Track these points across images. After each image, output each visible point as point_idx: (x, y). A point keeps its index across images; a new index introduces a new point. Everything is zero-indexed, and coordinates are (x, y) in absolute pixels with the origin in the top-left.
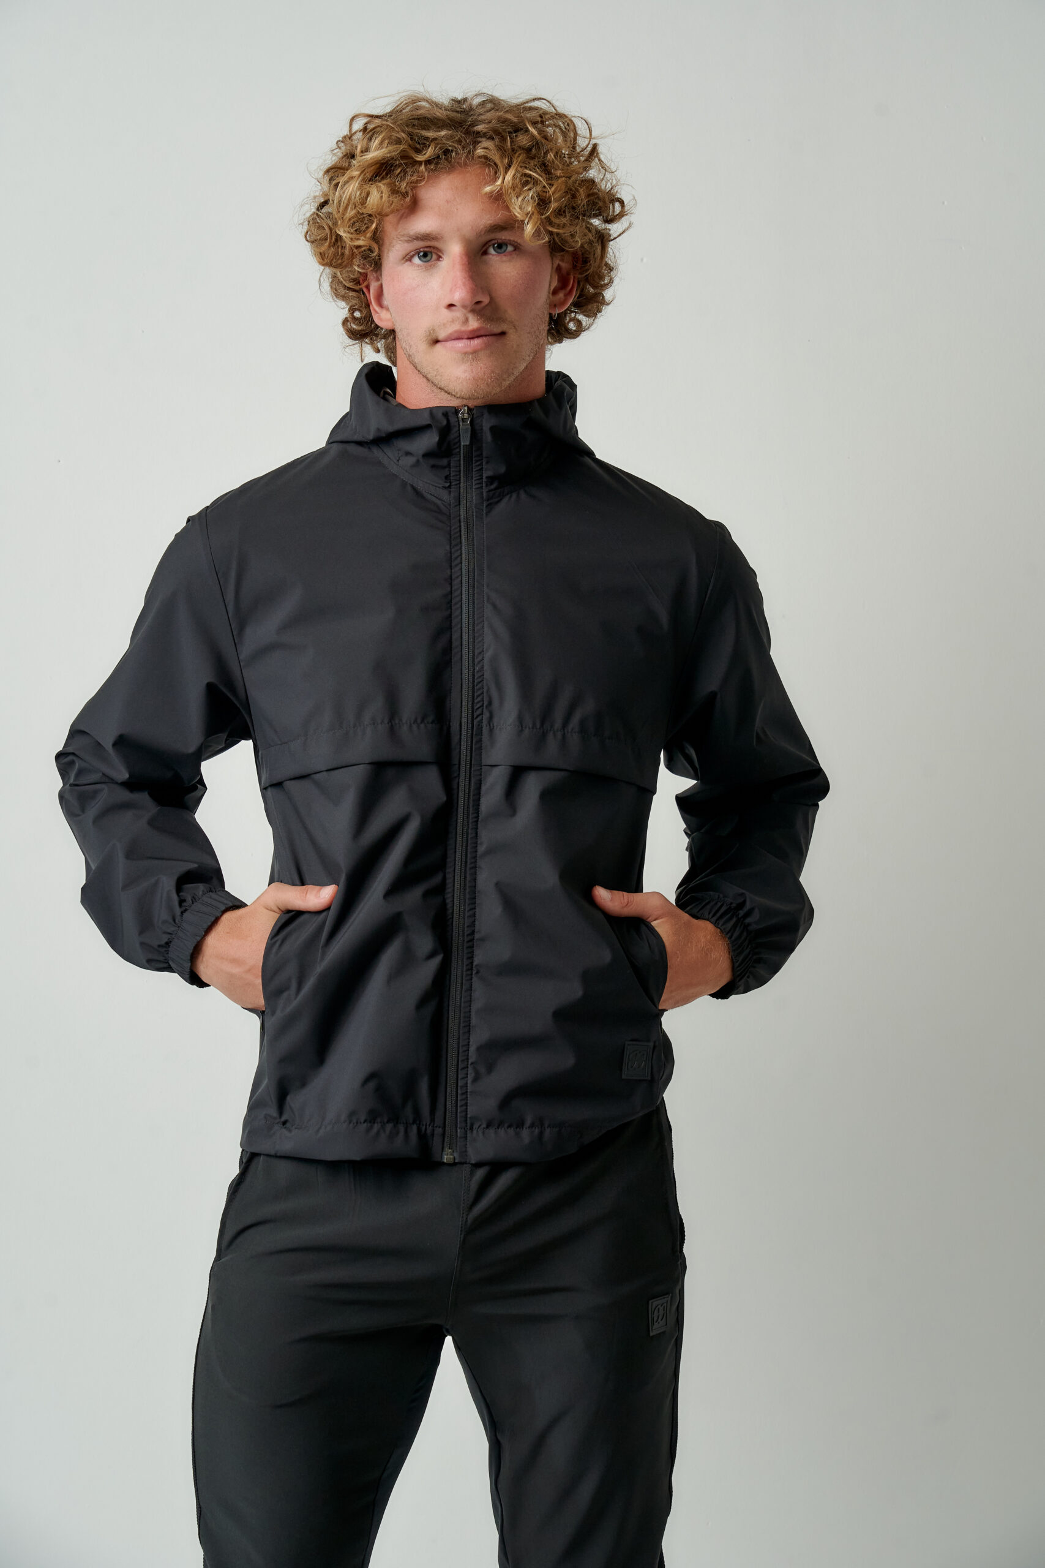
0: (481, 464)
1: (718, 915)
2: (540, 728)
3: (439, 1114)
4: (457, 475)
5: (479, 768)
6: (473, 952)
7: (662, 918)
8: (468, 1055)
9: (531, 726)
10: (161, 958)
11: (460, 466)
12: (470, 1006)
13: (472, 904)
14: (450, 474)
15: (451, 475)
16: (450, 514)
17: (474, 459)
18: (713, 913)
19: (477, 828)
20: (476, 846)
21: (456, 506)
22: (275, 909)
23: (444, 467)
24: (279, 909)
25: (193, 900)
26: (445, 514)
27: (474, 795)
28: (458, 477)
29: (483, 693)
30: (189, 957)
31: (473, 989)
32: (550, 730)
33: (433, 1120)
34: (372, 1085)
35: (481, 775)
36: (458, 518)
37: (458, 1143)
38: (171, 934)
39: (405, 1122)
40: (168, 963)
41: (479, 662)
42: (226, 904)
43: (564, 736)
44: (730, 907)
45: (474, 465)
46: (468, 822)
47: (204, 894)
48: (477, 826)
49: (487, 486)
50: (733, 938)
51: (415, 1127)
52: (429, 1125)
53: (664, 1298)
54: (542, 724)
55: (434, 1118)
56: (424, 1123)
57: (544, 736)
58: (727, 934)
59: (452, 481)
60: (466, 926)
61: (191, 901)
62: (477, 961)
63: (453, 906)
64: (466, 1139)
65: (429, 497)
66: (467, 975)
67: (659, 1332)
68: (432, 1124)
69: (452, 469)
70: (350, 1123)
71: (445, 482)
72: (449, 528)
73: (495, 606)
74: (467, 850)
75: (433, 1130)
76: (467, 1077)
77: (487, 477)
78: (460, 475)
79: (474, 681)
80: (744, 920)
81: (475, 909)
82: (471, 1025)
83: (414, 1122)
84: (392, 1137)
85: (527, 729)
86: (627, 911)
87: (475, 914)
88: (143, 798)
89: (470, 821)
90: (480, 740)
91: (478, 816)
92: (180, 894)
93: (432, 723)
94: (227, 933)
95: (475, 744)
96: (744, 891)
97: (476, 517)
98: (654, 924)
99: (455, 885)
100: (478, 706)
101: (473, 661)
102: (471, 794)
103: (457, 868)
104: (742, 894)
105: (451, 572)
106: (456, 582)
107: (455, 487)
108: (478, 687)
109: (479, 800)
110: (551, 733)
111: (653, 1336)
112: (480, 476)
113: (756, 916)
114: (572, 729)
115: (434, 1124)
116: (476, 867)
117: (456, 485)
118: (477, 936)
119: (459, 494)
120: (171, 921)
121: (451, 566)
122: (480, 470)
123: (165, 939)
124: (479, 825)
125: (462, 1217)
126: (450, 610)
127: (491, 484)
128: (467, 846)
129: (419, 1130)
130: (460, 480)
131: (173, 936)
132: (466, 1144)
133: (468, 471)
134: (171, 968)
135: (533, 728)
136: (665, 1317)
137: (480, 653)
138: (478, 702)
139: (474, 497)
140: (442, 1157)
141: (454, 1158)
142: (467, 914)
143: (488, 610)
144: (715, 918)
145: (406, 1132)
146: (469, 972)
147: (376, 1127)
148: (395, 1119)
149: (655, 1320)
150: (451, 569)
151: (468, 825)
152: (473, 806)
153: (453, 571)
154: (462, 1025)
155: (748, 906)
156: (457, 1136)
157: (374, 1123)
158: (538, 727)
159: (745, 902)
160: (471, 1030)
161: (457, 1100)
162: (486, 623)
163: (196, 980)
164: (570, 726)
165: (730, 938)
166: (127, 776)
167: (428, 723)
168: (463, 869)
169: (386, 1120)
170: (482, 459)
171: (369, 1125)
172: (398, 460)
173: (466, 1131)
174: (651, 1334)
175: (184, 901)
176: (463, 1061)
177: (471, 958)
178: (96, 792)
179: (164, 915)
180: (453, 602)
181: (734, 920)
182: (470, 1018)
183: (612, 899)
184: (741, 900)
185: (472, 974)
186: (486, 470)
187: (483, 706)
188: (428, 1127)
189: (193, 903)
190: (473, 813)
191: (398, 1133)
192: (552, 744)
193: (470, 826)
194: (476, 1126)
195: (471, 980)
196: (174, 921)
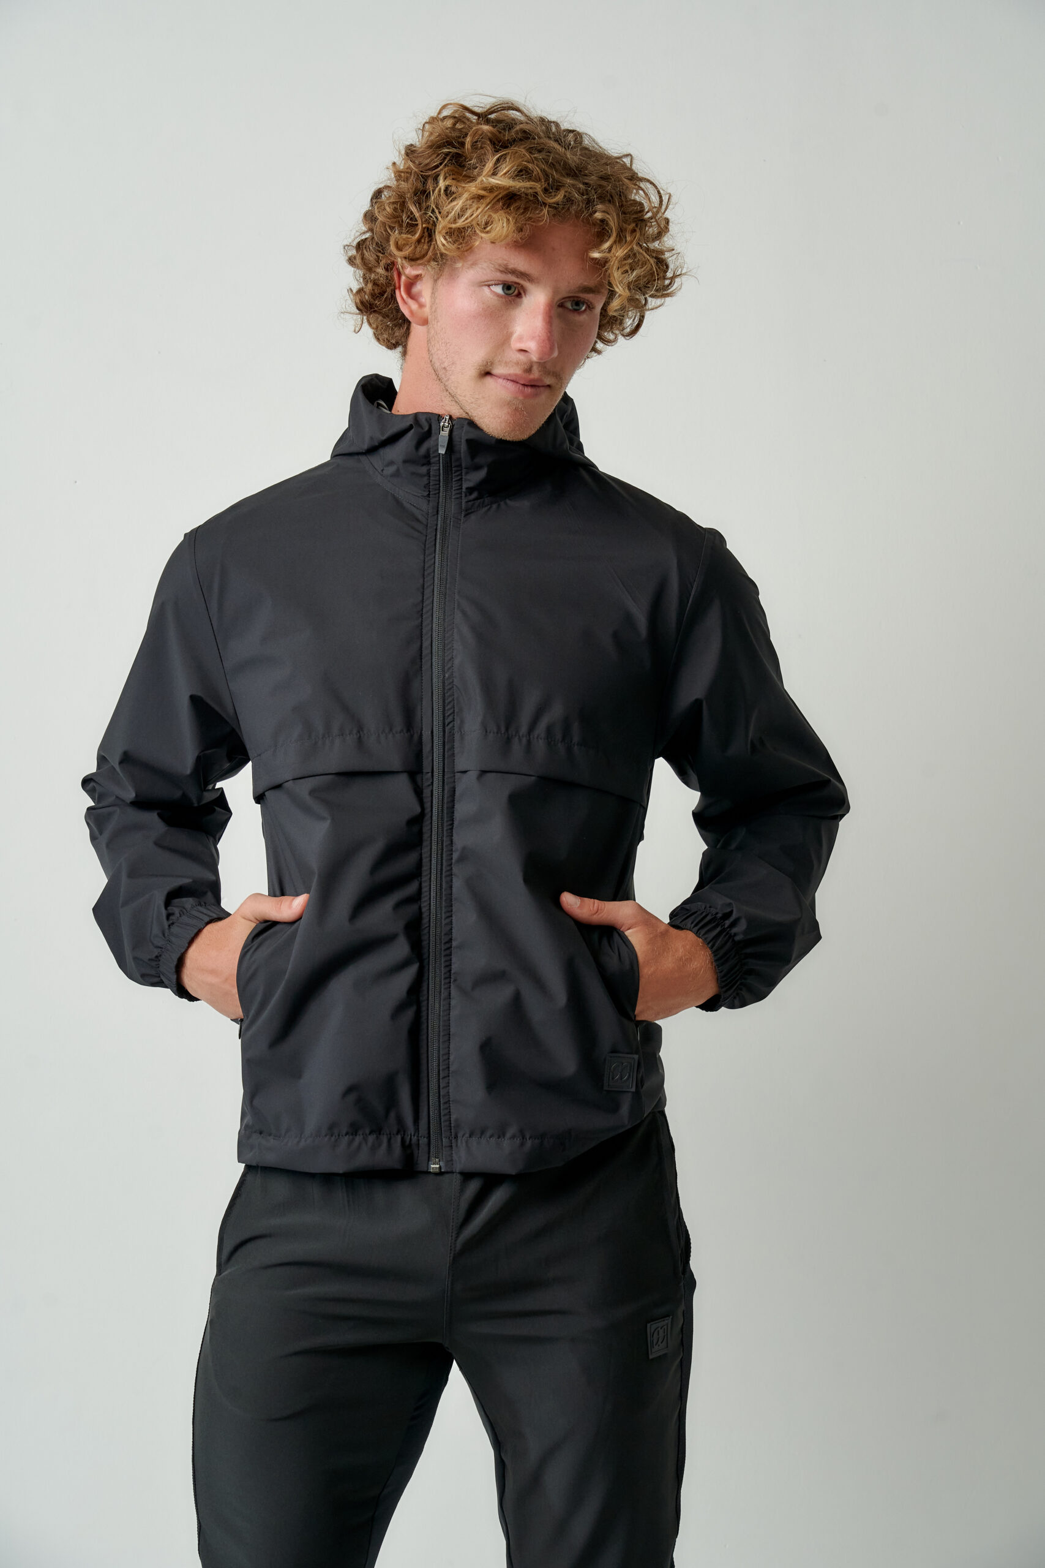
0: (461, 474)
1: (700, 925)
2: (504, 733)
3: (423, 1122)
4: (436, 485)
5: (452, 775)
6: (451, 960)
7: (635, 927)
8: (449, 1064)
9: (495, 730)
10: (153, 972)
11: (439, 476)
12: (449, 1014)
13: (449, 912)
14: (429, 483)
15: (431, 484)
16: (427, 522)
17: (453, 469)
18: (695, 923)
19: (452, 836)
20: (452, 854)
21: (434, 515)
22: (253, 919)
23: (422, 476)
24: (257, 919)
25: (181, 913)
26: (422, 523)
27: (448, 803)
28: (438, 486)
29: (453, 700)
30: (174, 970)
31: (451, 997)
32: (516, 736)
33: (417, 1130)
34: (352, 1097)
35: (454, 782)
36: (435, 527)
37: (444, 1153)
38: (161, 948)
39: (388, 1133)
40: (159, 977)
41: (449, 669)
42: (211, 916)
43: (529, 742)
44: (715, 917)
45: (454, 475)
46: (443, 831)
47: (193, 907)
48: (452, 834)
49: (466, 496)
50: (715, 948)
51: (399, 1138)
52: (414, 1136)
53: (664, 1321)
54: (507, 729)
55: (418, 1129)
56: (409, 1133)
57: (508, 741)
58: (711, 943)
59: (431, 490)
60: (443, 934)
61: (179, 915)
62: (455, 967)
63: (430, 915)
64: (452, 1148)
65: (407, 506)
66: (445, 984)
67: (658, 1355)
68: (417, 1134)
69: (431, 478)
70: (332, 1136)
71: (424, 491)
72: (424, 538)
73: (464, 613)
74: (442, 857)
75: (418, 1140)
76: (449, 1086)
77: (467, 488)
78: (439, 484)
79: (444, 689)
80: (730, 930)
81: (451, 916)
82: (451, 1033)
83: (398, 1132)
84: (374, 1149)
85: (492, 734)
86: (596, 919)
87: (452, 922)
88: (152, 818)
89: (445, 829)
90: (453, 747)
91: (453, 824)
92: (169, 908)
93: (400, 732)
94: (208, 945)
95: (447, 752)
96: (731, 901)
97: (453, 526)
98: (627, 933)
99: (432, 894)
100: (449, 713)
101: (444, 668)
102: (445, 801)
103: (433, 876)
104: (730, 904)
105: (424, 581)
106: (427, 592)
107: (434, 496)
108: (448, 694)
109: (453, 807)
110: (516, 739)
111: (652, 1359)
112: (460, 486)
113: (742, 926)
114: (538, 736)
115: (418, 1134)
116: (452, 875)
117: (435, 494)
118: (454, 944)
119: (438, 503)
120: (161, 935)
121: (424, 575)
122: (459, 480)
123: (156, 952)
124: (454, 832)
125: (452, 1236)
126: (421, 619)
127: (471, 494)
128: (442, 854)
129: (403, 1141)
130: (439, 490)
131: (163, 950)
132: (452, 1154)
133: (448, 481)
134: (163, 982)
135: (497, 733)
136: (665, 1340)
137: (450, 660)
138: (449, 710)
139: (453, 507)
140: (428, 1166)
141: (440, 1167)
142: (444, 922)
143: (458, 616)
144: (697, 928)
145: (389, 1140)
146: (447, 981)
147: (358, 1139)
148: (377, 1131)
149: (655, 1342)
150: (424, 578)
151: (443, 833)
152: (447, 814)
153: (425, 580)
154: (442, 1034)
155: (734, 916)
156: (442, 1145)
157: (356, 1135)
158: (503, 732)
159: (731, 912)
160: (451, 1039)
161: (440, 1109)
162: (455, 630)
163: (182, 992)
164: (536, 732)
165: (711, 948)
166: (134, 795)
167: (396, 733)
168: (439, 875)
169: (367, 1132)
170: (461, 470)
171: (351, 1137)
172: (382, 470)
173: (451, 1141)
174: (651, 1357)
175: (173, 914)
176: (443, 1070)
177: (449, 966)
178: (110, 814)
179: (156, 930)
180: (424, 610)
181: (719, 929)
182: (449, 1026)
183: (581, 907)
184: (729, 910)
185: (450, 983)
186: (466, 480)
187: (454, 712)
188: (413, 1137)
189: (180, 916)
190: (447, 821)
191: (380, 1145)
192: (517, 748)
193: (445, 833)
194: (460, 1135)
195: (450, 988)
196: (164, 935)
